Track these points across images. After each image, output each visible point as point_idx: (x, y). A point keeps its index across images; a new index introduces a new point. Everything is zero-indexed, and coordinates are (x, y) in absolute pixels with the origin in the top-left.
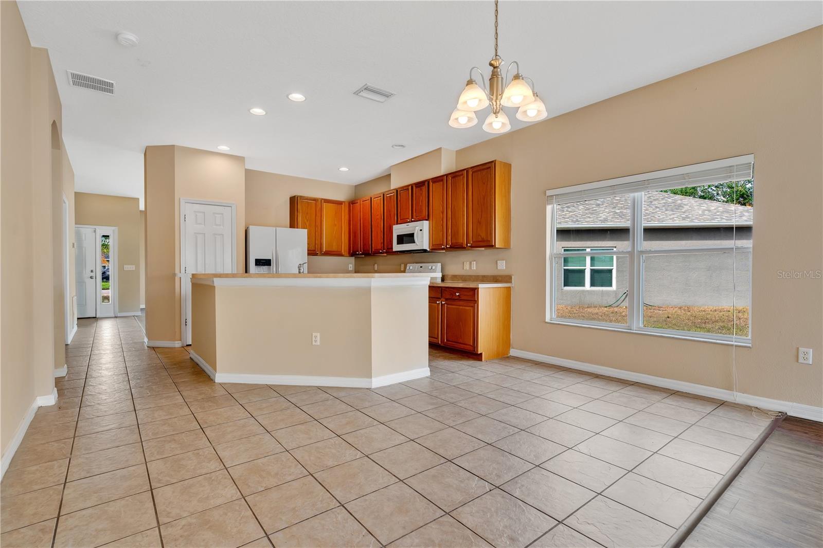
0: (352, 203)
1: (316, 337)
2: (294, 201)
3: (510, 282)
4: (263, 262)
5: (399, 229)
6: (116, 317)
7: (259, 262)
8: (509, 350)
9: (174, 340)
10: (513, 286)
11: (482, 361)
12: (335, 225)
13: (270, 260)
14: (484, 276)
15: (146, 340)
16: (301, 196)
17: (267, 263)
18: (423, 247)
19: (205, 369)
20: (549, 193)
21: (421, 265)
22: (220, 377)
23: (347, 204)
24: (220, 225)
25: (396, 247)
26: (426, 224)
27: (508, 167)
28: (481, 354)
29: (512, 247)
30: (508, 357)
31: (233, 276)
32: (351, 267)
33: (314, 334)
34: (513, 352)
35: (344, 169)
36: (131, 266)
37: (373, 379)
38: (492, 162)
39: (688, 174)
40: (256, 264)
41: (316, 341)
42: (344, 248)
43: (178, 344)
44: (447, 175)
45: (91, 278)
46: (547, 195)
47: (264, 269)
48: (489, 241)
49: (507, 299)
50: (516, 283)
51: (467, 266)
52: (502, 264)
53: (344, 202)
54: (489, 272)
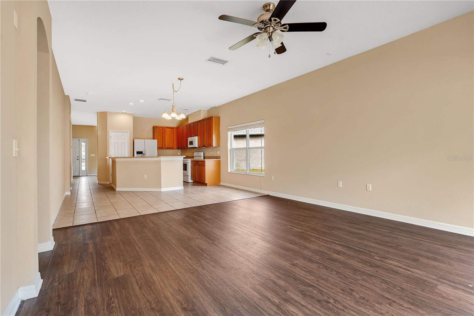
0: (178, 128)
1: (145, 176)
2: (154, 128)
5: (190, 139)
6: (87, 176)
7: (138, 153)
8: (220, 182)
9: (107, 181)
11: (207, 186)
12: (171, 137)
13: (142, 152)
14: (214, 157)
15: (97, 181)
16: (156, 126)
17: (141, 153)
18: (195, 146)
19: (114, 187)
20: (228, 128)
21: (198, 153)
22: (118, 189)
23: (176, 128)
24: (123, 139)
25: (189, 146)
26: (196, 138)
27: (219, 118)
28: (207, 183)
29: (221, 147)
30: (219, 185)
31: (128, 157)
32: (179, 154)
33: (145, 175)
34: (221, 184)
36: (93, 155)
37: (162, 189)
38: (212, 117)
40: (137, 153)
41: (145, 177)
42: (175, 146)
43: (108, 183)
44: (202, 120)
45: (77, 159)
47: (140, 155)
48: (212, 144)
49: (219, 164)
50: (221, 159)
51: (210, 153)
52: (218, 152)
53: (175, 128)
54: (215, 155)
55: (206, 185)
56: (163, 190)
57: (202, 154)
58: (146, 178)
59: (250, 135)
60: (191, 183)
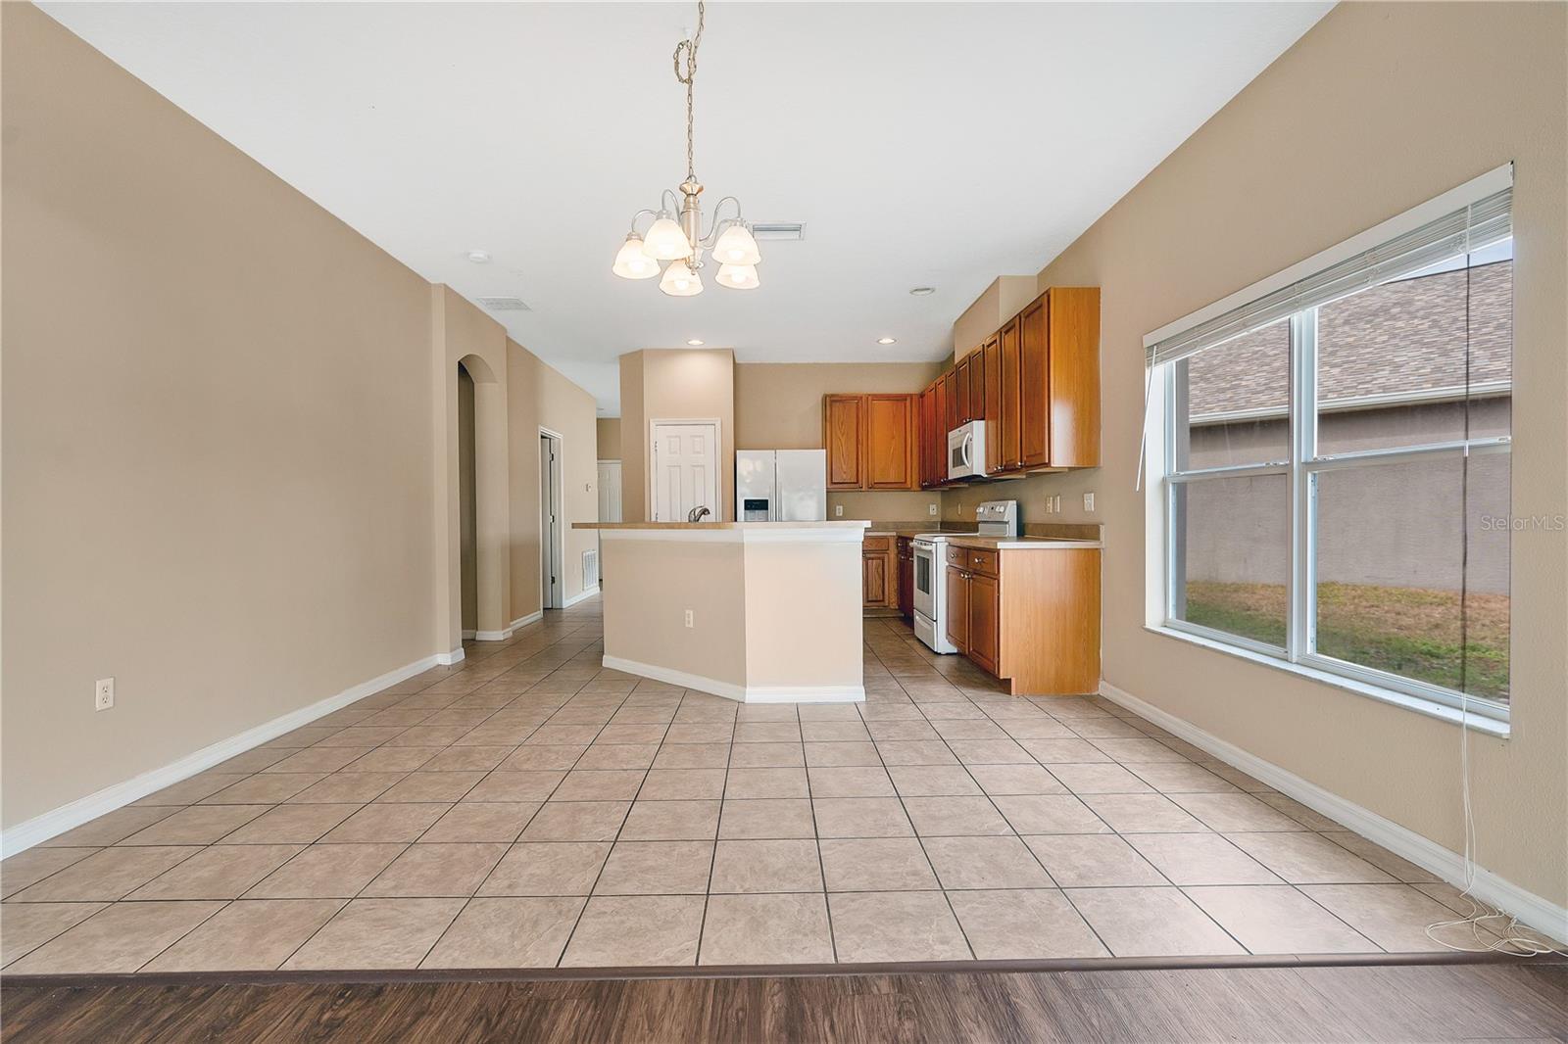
0: (922, 395)
1: (689, 616)
3: (1096, 537)
4: (757, 506)
5: (953, 440)
7: (750, 505)
8: (1098, 684)
10: (1103, 546)
11: (1009, 693)
12: (893, 438)
13: (768, 502)
14: (1068, 526)
17: (762, 504)
18: (975, 469)
21: (992, 504)
23: (917, 398)
24: (700, 453)
25: (954, 473)
26: (979, 427)
27: (1095, 295)
28: (1008, 680)
29: (1102, 465)
32: (933, 509)
33: (687, 612)
34: (1104, 689)
35: (887, 341)
37: (748, 689)
39: (1374, 249)
40: (746, 508)
41: (689, 622)
44: (1001, 330)
46: (1145, 346)
47: (759, 515)
48: (1042, 454)
49: (1089, 570)
50: (1106, 541)
51: (1050, 505)
52: (1090, 501)
53: (911, 395)
54: (1073, 517)
55: (1005, 686)
56: (755, 694)
57: (1009, 509)
58: (691, 625)
59: (1320, 416)
60: (947, 654)
